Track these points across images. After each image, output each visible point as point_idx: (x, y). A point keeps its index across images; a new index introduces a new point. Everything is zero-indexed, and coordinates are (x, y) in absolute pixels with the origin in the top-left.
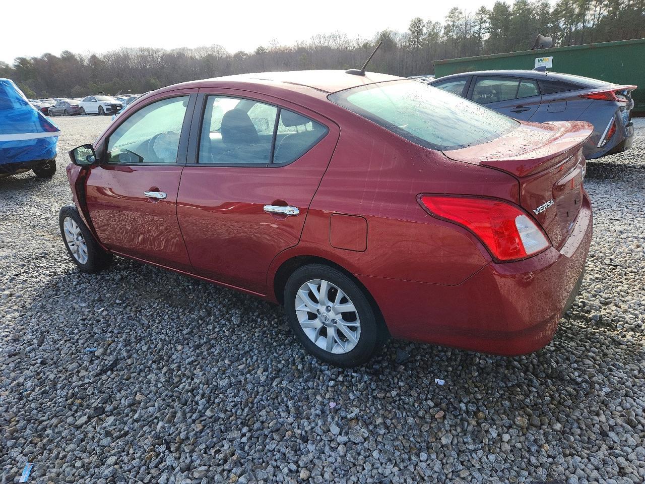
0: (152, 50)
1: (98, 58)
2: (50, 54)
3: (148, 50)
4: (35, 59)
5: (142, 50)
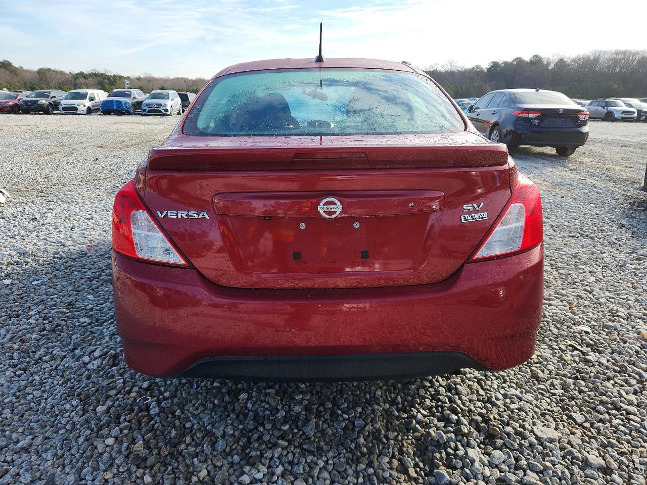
0: (630, 52)
1: (565, 62)
2: (520, 58)
3: (625, 53)
4: (506, 63)
5: (617, 53)
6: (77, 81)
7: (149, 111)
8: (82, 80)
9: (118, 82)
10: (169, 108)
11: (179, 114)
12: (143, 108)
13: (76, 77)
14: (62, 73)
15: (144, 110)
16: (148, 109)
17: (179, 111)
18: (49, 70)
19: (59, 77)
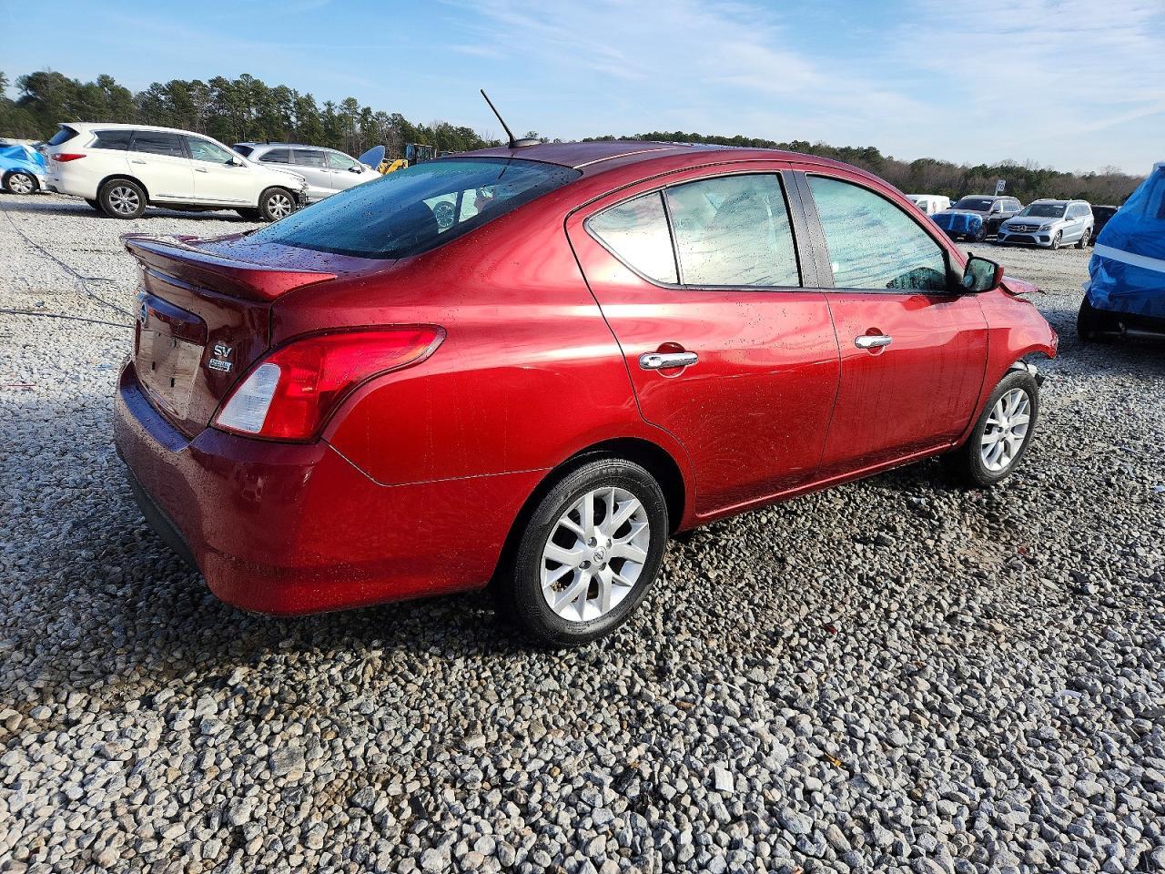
6: (969, 182)
7: (1010, 238)
8: (979, 180)
9: (1043, 183)
10: (1052, 234)
11: (1078, 246)
12: (1001, 231)
13: (970, 174)
14: (950, 167)
15: (1001, 236)
16: (1008, 234)
17: (1081, 241)
18: (931, 162)
19: (942, 173)
